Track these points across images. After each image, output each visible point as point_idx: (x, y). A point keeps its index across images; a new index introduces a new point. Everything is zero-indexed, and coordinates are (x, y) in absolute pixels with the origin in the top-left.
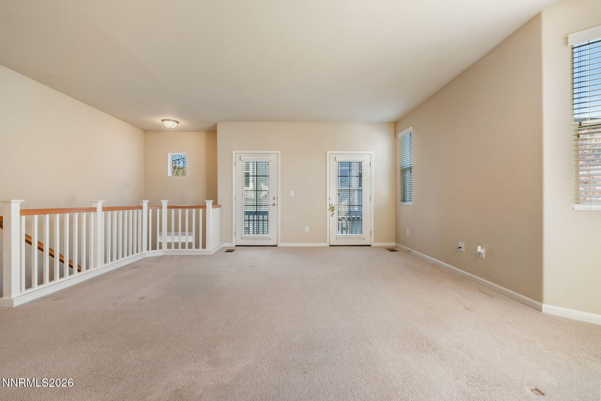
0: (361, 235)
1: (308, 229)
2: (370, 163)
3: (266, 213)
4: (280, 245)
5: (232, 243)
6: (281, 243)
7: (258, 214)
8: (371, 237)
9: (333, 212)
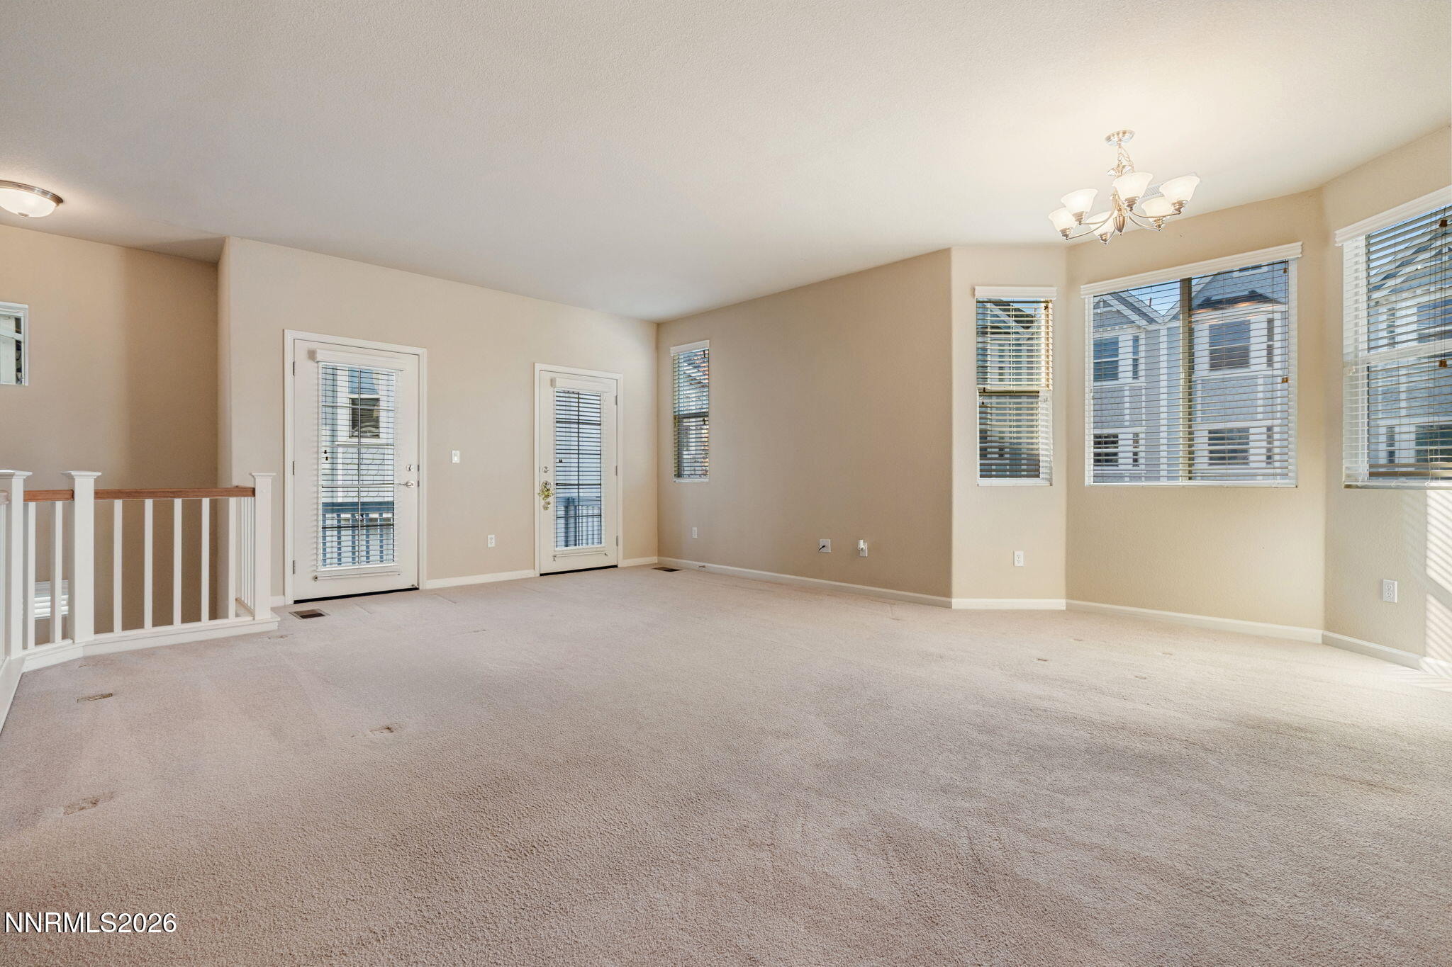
0: (600, 545)
1: (493, 541)
2: (617, 397)
3: (389, 506)
4: (427, 584)
5: (282, 597)
6: (429, 581)
7: (368, 510)
8: (617, 549)
9: (548, 500)
